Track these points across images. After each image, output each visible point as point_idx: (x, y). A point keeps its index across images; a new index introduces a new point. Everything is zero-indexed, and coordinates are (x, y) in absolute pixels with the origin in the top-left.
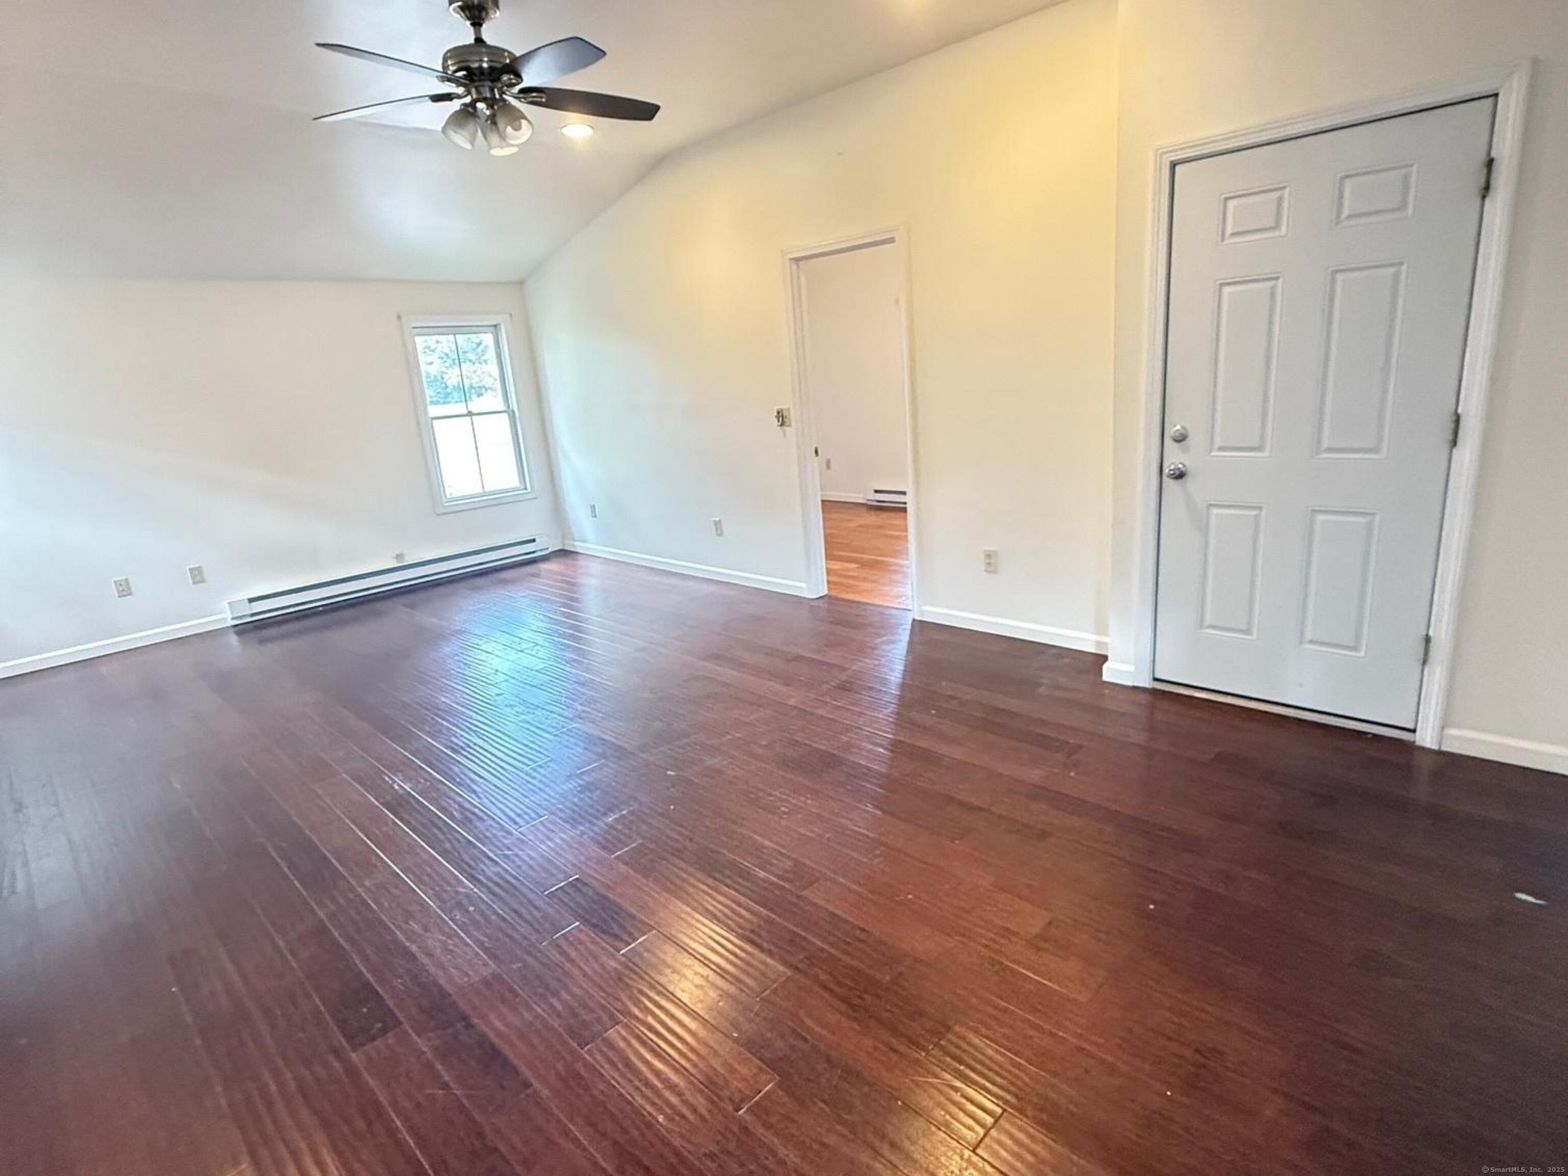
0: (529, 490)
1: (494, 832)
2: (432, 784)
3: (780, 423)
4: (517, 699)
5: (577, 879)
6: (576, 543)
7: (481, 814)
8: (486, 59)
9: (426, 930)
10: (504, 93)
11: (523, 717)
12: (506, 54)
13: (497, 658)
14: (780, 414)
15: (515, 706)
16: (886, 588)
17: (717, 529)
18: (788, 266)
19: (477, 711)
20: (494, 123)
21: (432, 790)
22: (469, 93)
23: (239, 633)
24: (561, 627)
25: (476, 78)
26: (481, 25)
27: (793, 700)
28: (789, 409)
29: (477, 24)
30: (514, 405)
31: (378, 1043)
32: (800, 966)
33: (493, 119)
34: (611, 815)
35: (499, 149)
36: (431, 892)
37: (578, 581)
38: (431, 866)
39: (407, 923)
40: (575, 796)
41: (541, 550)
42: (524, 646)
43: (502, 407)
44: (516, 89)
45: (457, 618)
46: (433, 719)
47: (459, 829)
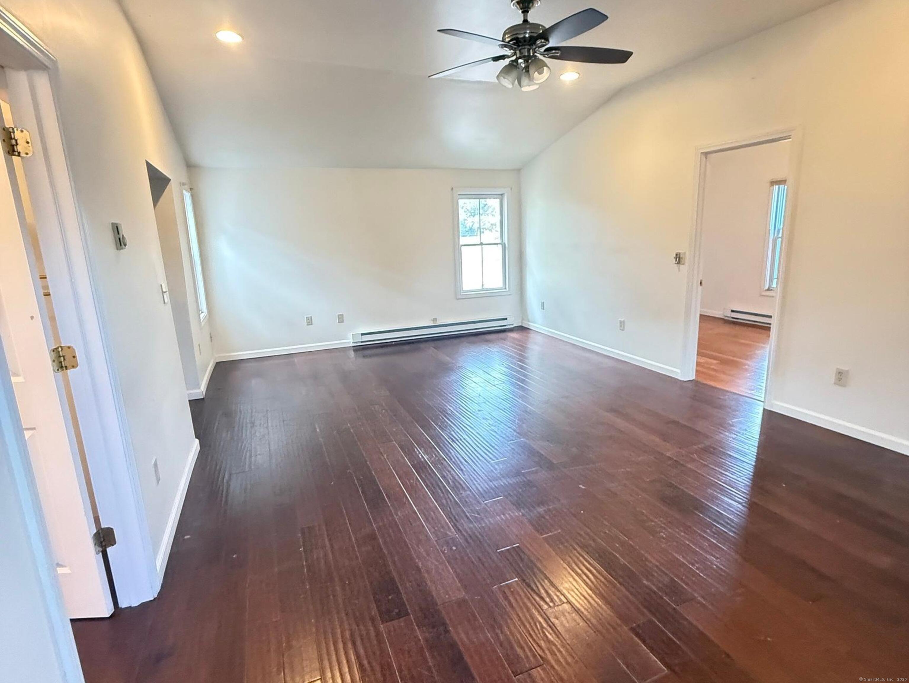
0: (507, 289)
1: (471, 500)
2: (439, 459)
3: (677, 262)
4: (490, 416)
5: (518, 547)
6: (530, 323)
7: (464, 486)
8: (528, 32)
9: (428, 555)
10: (536, 52)
11: (492, 427)
12: (541, 27)
13: (480, 387)
14: (678, 256)
15: (489, 420)
16: (738, 381)
17: (621, 326)
18: (700, 157)
19: (467, 418)
20: (528, 71)
21: (438, 462)
22: (515, 54)
23: (354, 351)
24: (518, 374)
25: (520, 44)
26: (528, 12)
27: (670, 453)
28: (685, 253)
29: (525, 11)
30: (506, 240)
31: (395, 622)
32: (677, 669)
33: (527, 69)
34: (542, 507)
35: (528, 87)
36: (433, 530)
37: (529, 346)
38: (434, 513)
39: (418, 546)
40: (521, 488)
41: (509, 325)
42: (496, 382)
43: (499, 241)
44: (543, 49)
45: (459, 359)
46: (443, 418)
47: (451, 492)
